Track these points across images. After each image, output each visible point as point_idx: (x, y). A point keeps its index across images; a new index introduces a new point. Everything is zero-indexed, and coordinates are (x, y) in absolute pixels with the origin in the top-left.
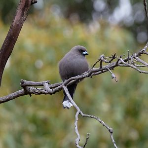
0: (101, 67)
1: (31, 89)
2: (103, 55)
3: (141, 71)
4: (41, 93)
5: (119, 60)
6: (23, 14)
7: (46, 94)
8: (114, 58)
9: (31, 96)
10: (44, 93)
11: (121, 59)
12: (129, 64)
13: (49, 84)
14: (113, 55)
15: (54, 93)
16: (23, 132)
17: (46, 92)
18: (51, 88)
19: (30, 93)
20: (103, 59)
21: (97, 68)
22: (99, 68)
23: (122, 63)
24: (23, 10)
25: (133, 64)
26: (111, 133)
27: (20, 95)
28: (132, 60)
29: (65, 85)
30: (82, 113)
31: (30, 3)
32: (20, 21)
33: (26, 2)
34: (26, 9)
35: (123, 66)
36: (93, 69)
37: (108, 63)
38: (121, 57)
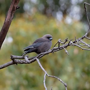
0: (59, 47)
1: (17, 60)
2: (60, 39)
3: (83, 49)
4: (23, 63)
5: (70, 42)
6: (11, 15)
7: (26, 63)
8: (67, 41)
9: (17, 65)
10: (25, 63)
11: (71, 42)
12: (76, 45)
13: (28, 57)
14: (66, 39)
15: (31, 63)
16: (20, 85)
17: (26, 62)
18: (29, 60)
19: (16, 63)
20: (60, 41)
21: (57, 47)
22: (58, 47)
23: (71, 44)
24: (12, 12)
25: (79, 44)
26: (66, 86)
27: (11, 64)
28: (78, 42)
29: (38, 58)
30: (48, 75)
31: (16, 8)
32: (10, 20)
33: (13, 8)
34: (13, 12)
35: (72, 46)
36: (54, 48)
37: (63, 44)
38: (71, 40)
